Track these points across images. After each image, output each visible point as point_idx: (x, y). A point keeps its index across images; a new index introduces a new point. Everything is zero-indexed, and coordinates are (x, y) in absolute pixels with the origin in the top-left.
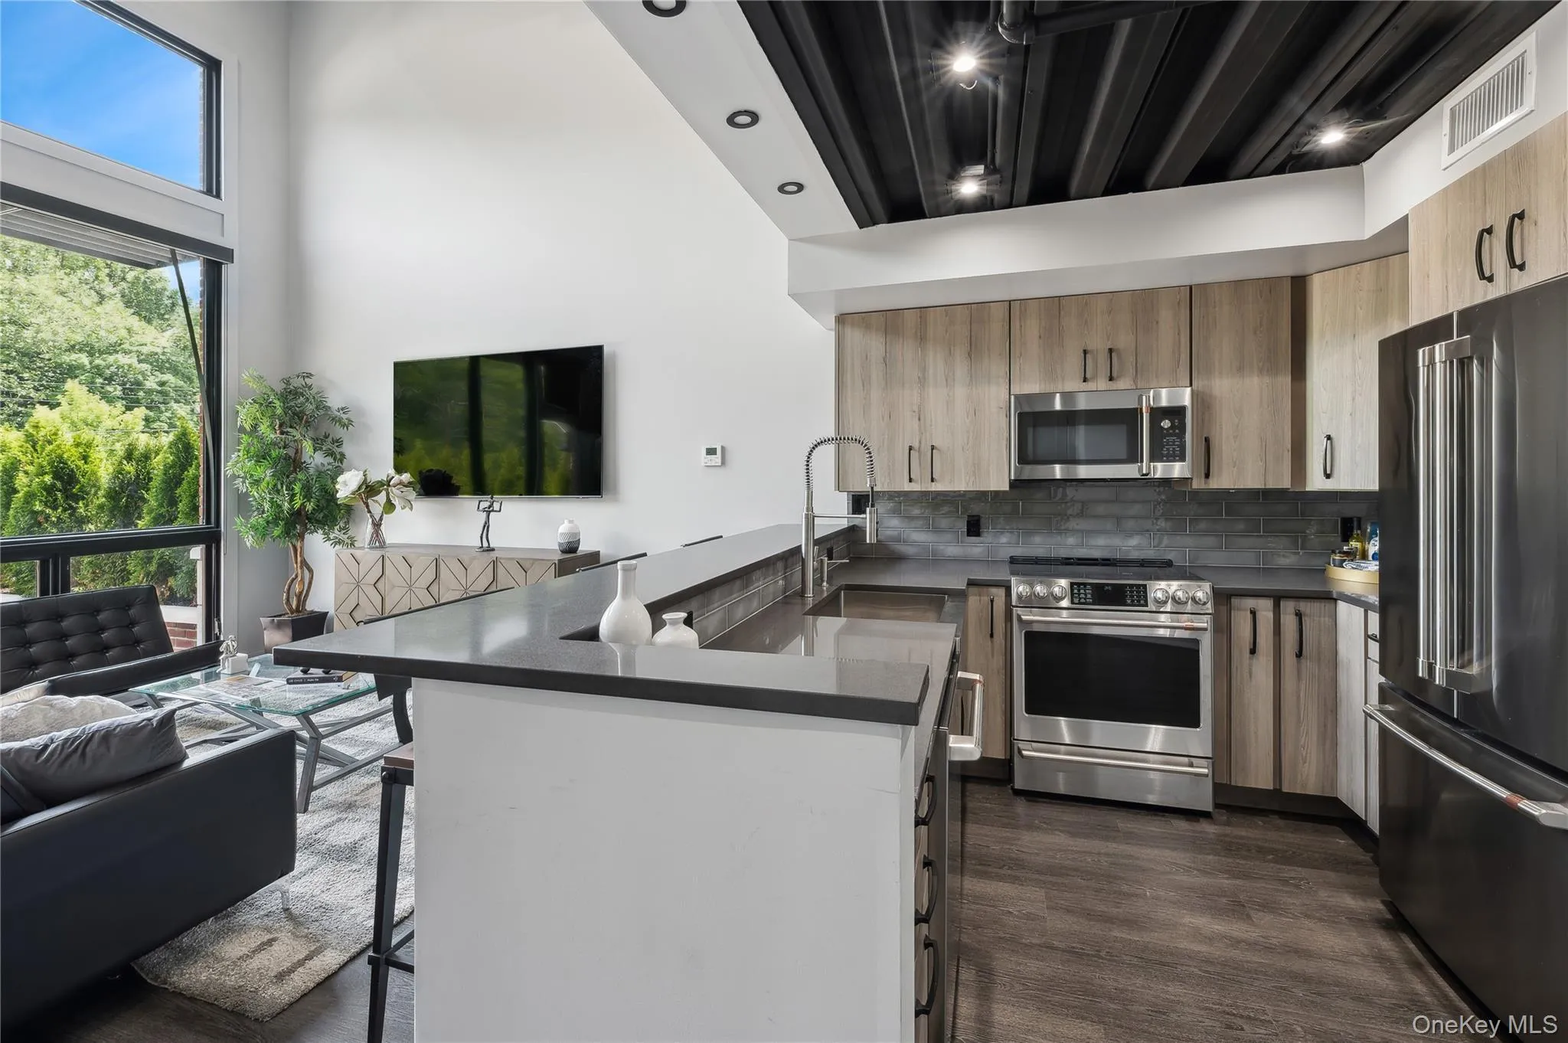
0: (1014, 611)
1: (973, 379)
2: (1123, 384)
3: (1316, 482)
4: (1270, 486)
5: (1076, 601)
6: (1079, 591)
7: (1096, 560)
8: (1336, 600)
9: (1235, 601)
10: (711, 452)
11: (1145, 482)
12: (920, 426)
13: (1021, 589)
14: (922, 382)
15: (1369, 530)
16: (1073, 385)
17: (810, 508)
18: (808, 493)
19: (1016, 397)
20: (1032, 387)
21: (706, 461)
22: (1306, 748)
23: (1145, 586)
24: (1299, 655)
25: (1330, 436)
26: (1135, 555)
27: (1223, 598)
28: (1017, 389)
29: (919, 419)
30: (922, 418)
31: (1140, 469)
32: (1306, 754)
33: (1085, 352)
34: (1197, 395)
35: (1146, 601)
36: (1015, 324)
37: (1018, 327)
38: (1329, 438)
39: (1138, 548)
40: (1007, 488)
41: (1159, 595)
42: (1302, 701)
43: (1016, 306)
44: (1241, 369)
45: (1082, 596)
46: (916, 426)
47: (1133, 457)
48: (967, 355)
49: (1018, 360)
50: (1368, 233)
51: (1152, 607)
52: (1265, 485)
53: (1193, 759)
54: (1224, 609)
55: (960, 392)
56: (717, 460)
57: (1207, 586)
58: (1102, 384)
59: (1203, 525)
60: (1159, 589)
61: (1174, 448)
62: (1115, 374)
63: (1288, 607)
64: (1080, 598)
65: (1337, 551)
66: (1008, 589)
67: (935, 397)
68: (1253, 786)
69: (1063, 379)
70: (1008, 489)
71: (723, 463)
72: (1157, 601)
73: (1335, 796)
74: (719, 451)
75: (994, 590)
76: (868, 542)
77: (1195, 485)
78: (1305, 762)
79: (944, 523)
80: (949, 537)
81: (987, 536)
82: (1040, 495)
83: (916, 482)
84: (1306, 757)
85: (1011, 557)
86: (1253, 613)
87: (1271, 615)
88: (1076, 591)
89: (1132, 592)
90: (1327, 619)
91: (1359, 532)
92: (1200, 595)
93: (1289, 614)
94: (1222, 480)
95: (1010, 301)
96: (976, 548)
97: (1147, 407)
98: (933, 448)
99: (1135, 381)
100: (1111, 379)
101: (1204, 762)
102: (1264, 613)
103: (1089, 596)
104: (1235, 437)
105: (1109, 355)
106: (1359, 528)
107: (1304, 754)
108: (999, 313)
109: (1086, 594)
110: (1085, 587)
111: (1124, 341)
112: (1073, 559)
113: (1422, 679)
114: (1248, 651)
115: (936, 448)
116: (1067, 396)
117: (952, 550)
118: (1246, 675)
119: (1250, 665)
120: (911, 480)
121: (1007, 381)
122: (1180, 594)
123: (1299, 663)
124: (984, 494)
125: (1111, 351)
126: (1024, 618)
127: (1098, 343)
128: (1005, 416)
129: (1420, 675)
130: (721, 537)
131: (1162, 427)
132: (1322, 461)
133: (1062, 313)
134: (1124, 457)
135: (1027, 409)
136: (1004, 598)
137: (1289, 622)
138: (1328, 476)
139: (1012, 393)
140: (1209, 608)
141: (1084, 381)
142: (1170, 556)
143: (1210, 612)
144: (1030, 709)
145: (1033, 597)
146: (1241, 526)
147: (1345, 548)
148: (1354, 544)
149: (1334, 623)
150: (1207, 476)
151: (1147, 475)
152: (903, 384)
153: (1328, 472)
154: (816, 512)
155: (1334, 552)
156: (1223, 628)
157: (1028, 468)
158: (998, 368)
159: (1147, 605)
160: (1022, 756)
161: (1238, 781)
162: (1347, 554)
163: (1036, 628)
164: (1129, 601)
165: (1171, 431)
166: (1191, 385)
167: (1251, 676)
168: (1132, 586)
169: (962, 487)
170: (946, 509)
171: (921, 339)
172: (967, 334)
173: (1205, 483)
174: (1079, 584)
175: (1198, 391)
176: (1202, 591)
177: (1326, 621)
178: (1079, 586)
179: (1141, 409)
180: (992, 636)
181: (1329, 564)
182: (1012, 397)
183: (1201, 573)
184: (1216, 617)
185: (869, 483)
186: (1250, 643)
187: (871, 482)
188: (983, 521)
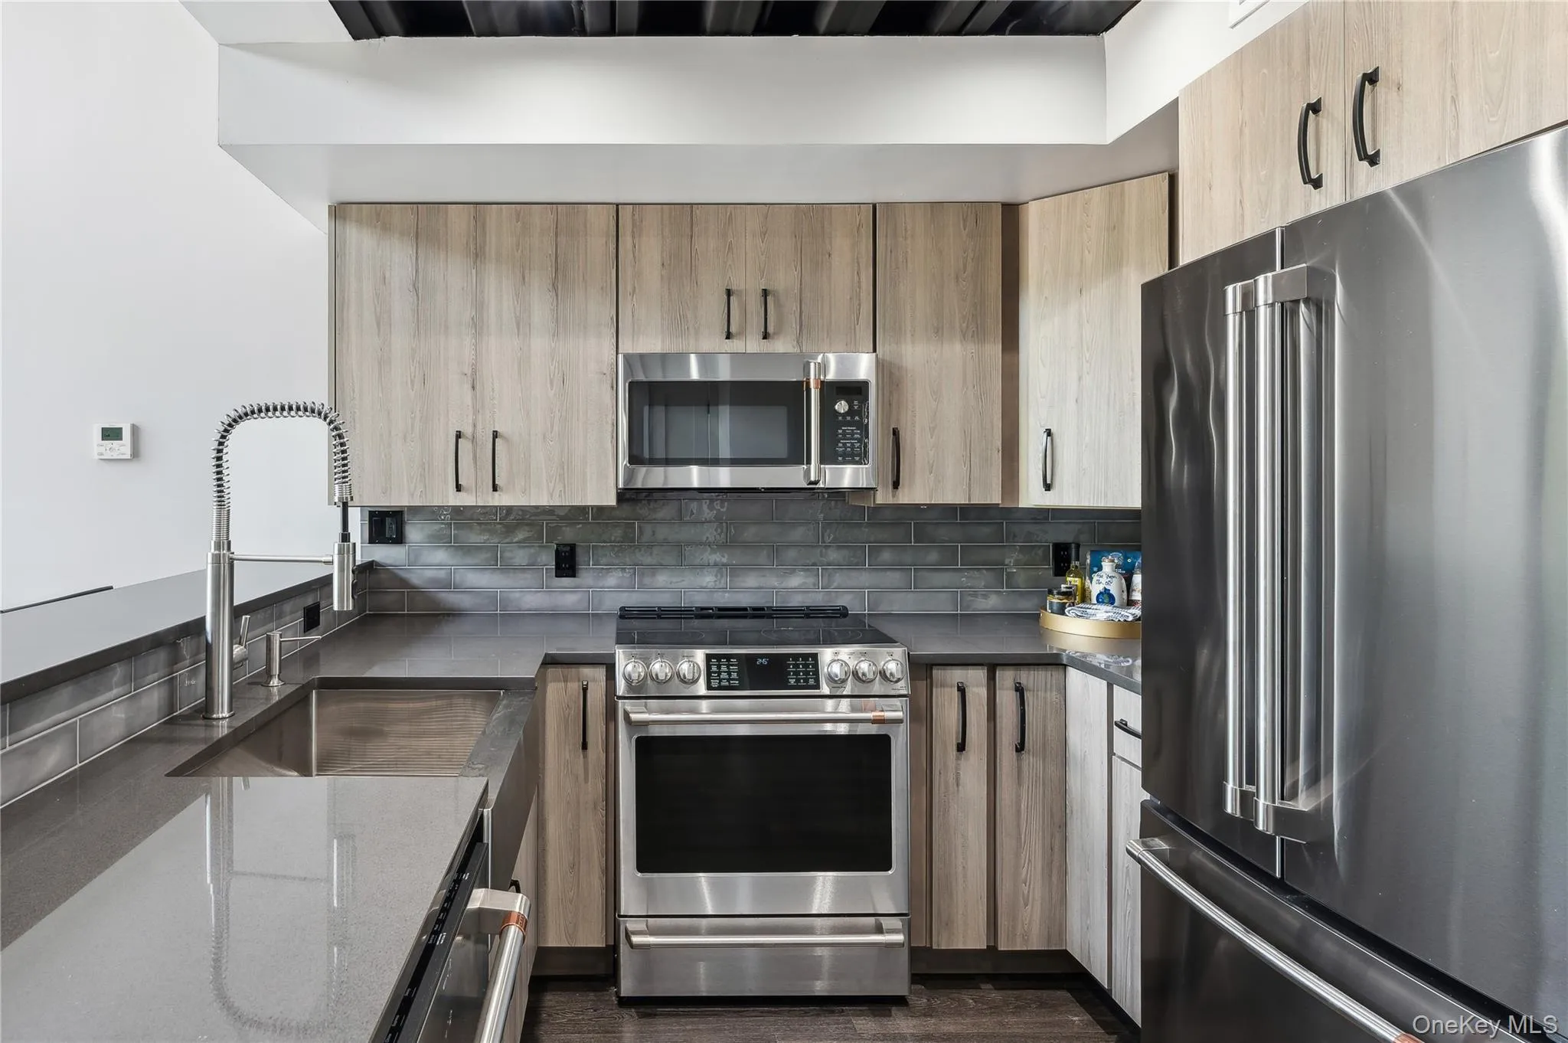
0: (620, 705)
1: (559, 327)
2: (781, 345)
3: (1032, 496)
4: (976, 500)
5: (715, 684)
6: (719, 667)
7: (745, 609)
8: (1065, 666)
9: (937, 673)
10: (111, 434)
11: (811, 492)
12: (474, 398)
13: (630, 668)
14: (478, 326)
15: (1088, 561)
16: (713, 342)
17: (223, 543)
18: (219, 515)
19: (627, 357)
20: (651, 343)
21: (102, 449)
22: (1028, 884)
23: (815, 656)
24: (1020, 748)
25: (1050, 430)
26: (796, 601)
27: (921, 668)
28: (627, 347)
29: (473, 388)
30: (478, 387)
31: (807, 473)
32: (1029, 892)
33: (729, 293)
34: (883, 366)
35: (817, 680)
36: (626, 241)
37: (629, 245)
38: (1049, 433)
39: (801, 590)
40: (611, 500)
41: (836, 669)
42: (1023, 816)
43: (626, 214)
44: (938, 330)
45: (724, 675)
46: (468, 400)
47: (797, 455)
48: (551, 287)
49: (630, 298)
50: (1110, 135)
51: (825, 689)
52: (969, 500)
53: (881, 919)
54: (922, 685)
55: (539, 344)
56: (123, 450)
57: (898, 652)
58: (753, 344)
59: (886, 556)
60: (834, 659)
61: (852, 444)
62: (771, 330)
63: (1006, 678)
64: (720, 680)
65: (1055, 592)
66: (611, 669)
67: (498, 350)
68: (961, 947)
69: (697, 332)
70: (615, 504)
71: (136, 454)
72: (831, 679)
73: (1064, 948)
74: (126, 434)
75: (587, 672)
76: (336, 608)
77: (880, 500)
78: (1026, 905)
79: (520, 556)
80: (528, 578)
81: (586, 577)
82: (666, 511)
83: (468, 491)
84: (1028, 896)
85: (622, 609)
86: (962, 690)
87: (983, 692)
88: (714, 668)
89: (796, 666)
90: (1054, 693)
91: (1077, 563)
92: (892, 667)
93: (1007, 689)
94: (916, 492)
95: (617, 205)
96: (568, 595)
97: (817, 384)
98: (495, 435)
99: (799, 343)
100: (766, 336)
101: (897, 923)
102: (975, 690)
103: (734, 676)
104: (932, 430)
105: (763, 298)
106: (1077, 559)
107: (1026, 892)
108: (601, 221)
109: (729, 673)
110: (729, 660)
111: (783, 280)
112: (712, 609)
113: (1231, 817)
114: (955, 748)
115: (502, 437)
116: (706, 359)
117: (533, 600)
118: (951, 780)
119: (957, 768)
120: (458, 488)
121: (614, 330)
122: (864, 667)
123: (1019, 759)
124: (582, 510)
125: (765, 293)
126: (634, 717)
127: (749, 284)
128: (609, 388)
129: (1229, 810)
130: (111, 588)
131: (836, 411)
132: (1041, 466)
133: (696, 229)
134: (783, 453)
135: (641, 377)
136: (603, 684)
137: (1007, 699)
138: (1048, 487)
139: (620, 351)
140: (903, 687)
141: (728, 337)
142: (843, 600)
143: (904, 692)
144: (645, 864)
145: (649, 681)
146: (933, 556)
147: (1063, 586)
148: (1073, 581)
149: (1063, 703)
150: (896, 485)
151: (816, 483)
152: (447, 328)
153: (1048, 482)
154: (238, 550)
155: (1050, 592)
156: (922, 714)
157: (642, 470)
158: (600, 309)
159: (817, 686)
160: (632, 945)
161: (942, 943)
162: (1067, 594)
163: (656, 731)
164: (792, 682)
165: (849, 418)
166: (875, 350)
167: (958, 785)
168: (796, 656)
169: (544, 501)
170: (521, 535)
171: (477, 255)
172: (551, 251)
173: (894, 496)
174: (718, 657)
175: (883, 360)
176: (893, 660)
177: (1053, 696)
178: (719, 660)
179: (808, 383)
180: (585, 746)
181: (1046, 610)
182: (620, 357)
183: (888, 629)
184: (912, 698)
185: (337, 495)
186: (957, 733)
187: (341, 492)
188: (579, 551)
